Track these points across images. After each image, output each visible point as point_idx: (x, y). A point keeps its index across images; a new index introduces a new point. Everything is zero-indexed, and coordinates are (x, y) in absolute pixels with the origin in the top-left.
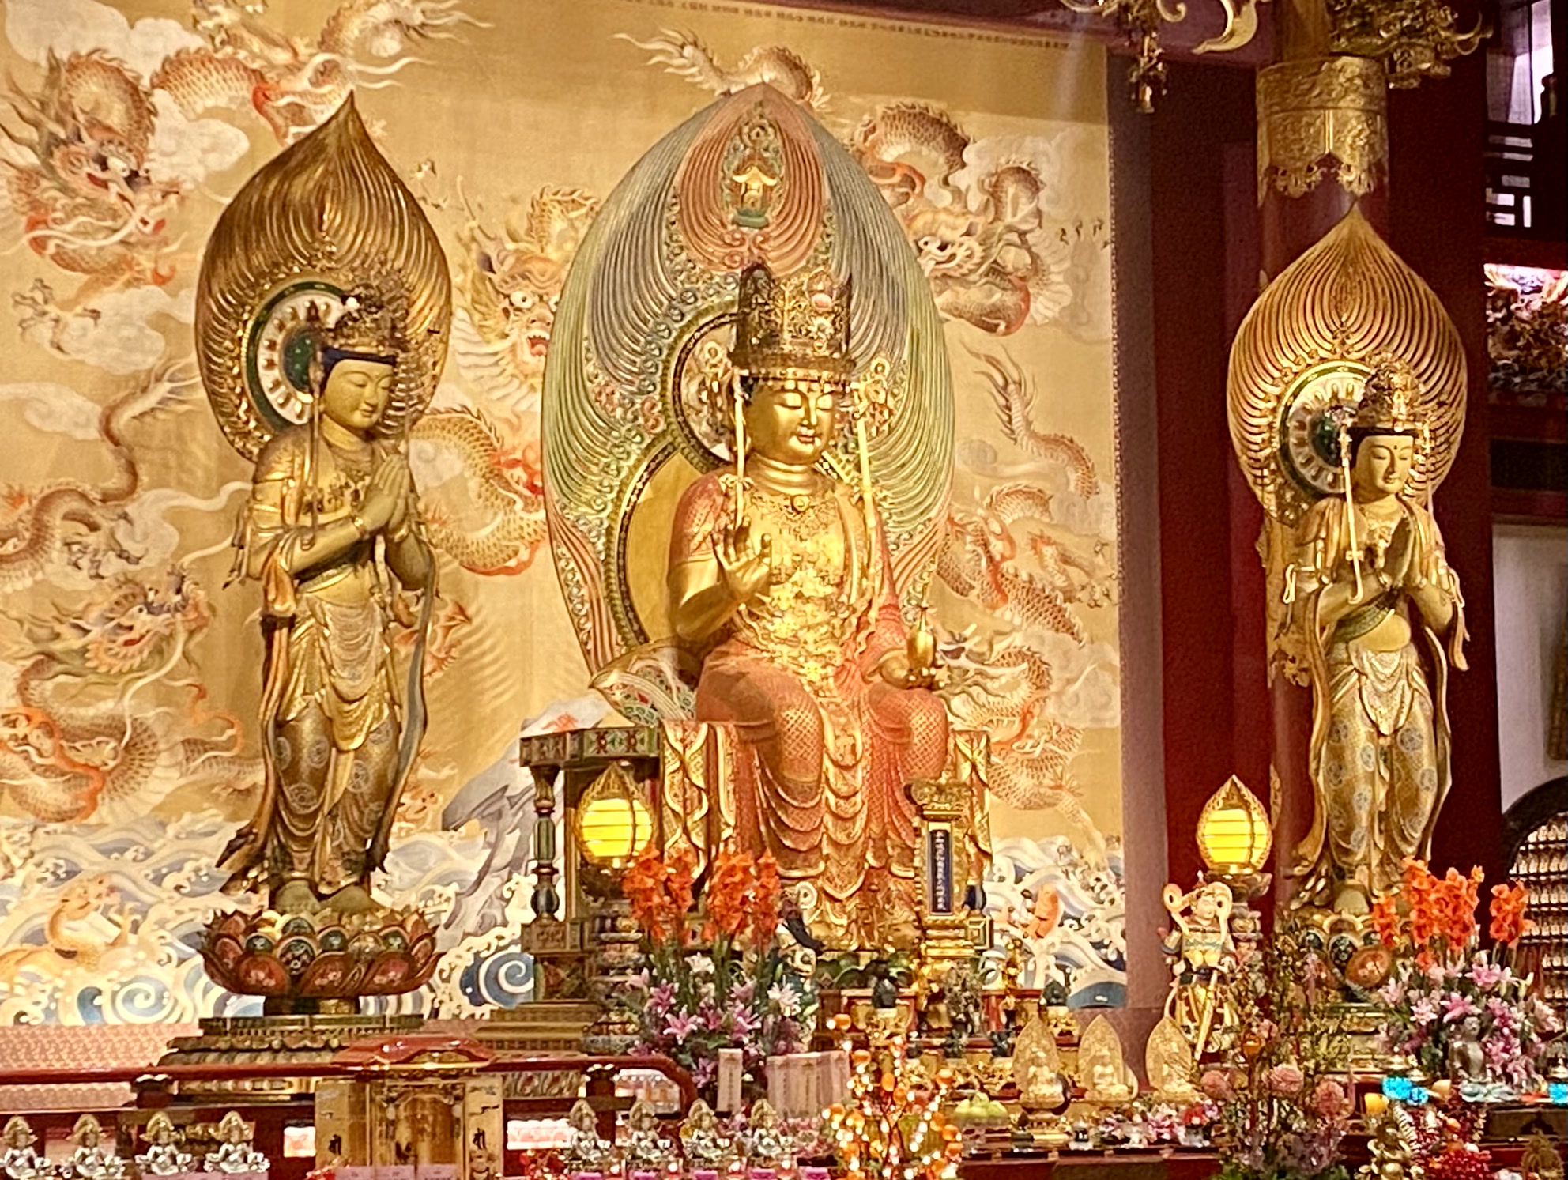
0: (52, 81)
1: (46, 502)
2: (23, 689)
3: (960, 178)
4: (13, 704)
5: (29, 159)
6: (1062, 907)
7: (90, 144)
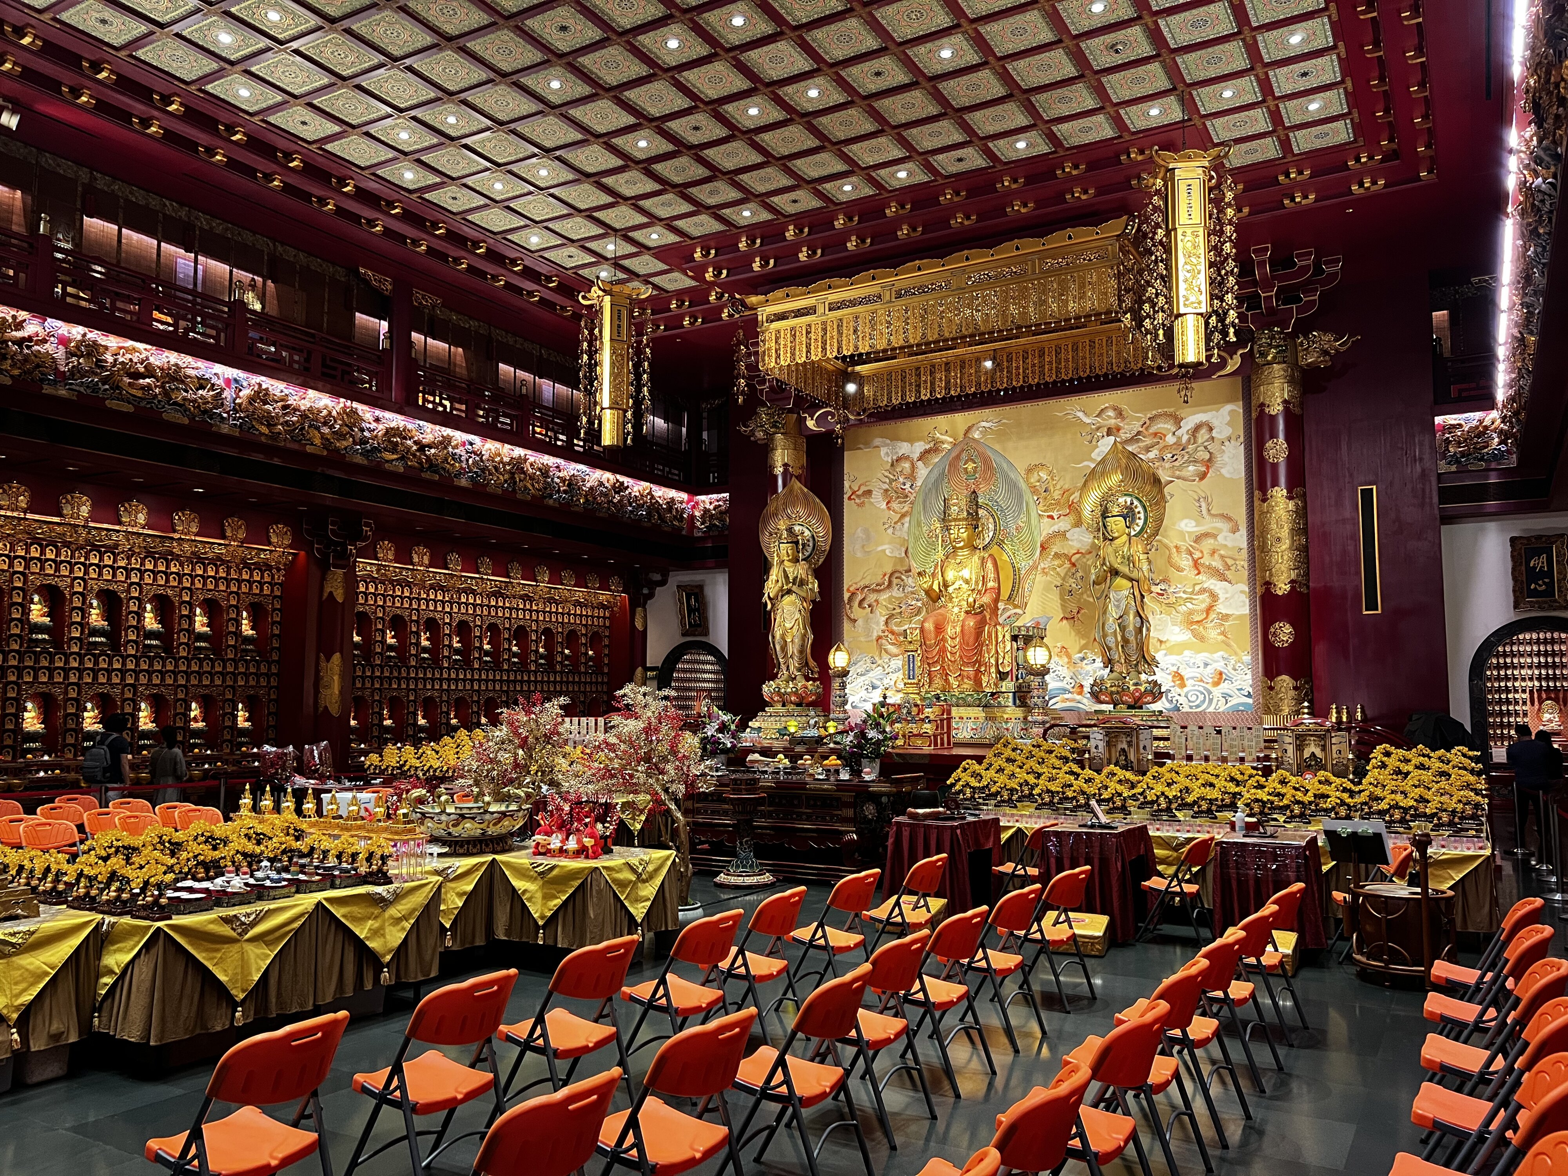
0: (892, 465)
1: (891, 575)
2: (886, 623)
3: (1178, 433)
4: (884, 628)
5: (886, 486)
6: (1224, 676)
7: (901, 480)
